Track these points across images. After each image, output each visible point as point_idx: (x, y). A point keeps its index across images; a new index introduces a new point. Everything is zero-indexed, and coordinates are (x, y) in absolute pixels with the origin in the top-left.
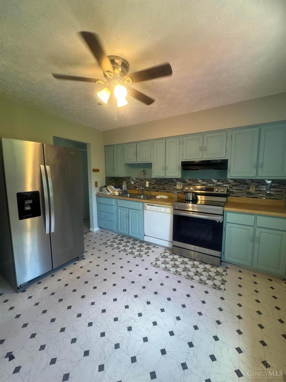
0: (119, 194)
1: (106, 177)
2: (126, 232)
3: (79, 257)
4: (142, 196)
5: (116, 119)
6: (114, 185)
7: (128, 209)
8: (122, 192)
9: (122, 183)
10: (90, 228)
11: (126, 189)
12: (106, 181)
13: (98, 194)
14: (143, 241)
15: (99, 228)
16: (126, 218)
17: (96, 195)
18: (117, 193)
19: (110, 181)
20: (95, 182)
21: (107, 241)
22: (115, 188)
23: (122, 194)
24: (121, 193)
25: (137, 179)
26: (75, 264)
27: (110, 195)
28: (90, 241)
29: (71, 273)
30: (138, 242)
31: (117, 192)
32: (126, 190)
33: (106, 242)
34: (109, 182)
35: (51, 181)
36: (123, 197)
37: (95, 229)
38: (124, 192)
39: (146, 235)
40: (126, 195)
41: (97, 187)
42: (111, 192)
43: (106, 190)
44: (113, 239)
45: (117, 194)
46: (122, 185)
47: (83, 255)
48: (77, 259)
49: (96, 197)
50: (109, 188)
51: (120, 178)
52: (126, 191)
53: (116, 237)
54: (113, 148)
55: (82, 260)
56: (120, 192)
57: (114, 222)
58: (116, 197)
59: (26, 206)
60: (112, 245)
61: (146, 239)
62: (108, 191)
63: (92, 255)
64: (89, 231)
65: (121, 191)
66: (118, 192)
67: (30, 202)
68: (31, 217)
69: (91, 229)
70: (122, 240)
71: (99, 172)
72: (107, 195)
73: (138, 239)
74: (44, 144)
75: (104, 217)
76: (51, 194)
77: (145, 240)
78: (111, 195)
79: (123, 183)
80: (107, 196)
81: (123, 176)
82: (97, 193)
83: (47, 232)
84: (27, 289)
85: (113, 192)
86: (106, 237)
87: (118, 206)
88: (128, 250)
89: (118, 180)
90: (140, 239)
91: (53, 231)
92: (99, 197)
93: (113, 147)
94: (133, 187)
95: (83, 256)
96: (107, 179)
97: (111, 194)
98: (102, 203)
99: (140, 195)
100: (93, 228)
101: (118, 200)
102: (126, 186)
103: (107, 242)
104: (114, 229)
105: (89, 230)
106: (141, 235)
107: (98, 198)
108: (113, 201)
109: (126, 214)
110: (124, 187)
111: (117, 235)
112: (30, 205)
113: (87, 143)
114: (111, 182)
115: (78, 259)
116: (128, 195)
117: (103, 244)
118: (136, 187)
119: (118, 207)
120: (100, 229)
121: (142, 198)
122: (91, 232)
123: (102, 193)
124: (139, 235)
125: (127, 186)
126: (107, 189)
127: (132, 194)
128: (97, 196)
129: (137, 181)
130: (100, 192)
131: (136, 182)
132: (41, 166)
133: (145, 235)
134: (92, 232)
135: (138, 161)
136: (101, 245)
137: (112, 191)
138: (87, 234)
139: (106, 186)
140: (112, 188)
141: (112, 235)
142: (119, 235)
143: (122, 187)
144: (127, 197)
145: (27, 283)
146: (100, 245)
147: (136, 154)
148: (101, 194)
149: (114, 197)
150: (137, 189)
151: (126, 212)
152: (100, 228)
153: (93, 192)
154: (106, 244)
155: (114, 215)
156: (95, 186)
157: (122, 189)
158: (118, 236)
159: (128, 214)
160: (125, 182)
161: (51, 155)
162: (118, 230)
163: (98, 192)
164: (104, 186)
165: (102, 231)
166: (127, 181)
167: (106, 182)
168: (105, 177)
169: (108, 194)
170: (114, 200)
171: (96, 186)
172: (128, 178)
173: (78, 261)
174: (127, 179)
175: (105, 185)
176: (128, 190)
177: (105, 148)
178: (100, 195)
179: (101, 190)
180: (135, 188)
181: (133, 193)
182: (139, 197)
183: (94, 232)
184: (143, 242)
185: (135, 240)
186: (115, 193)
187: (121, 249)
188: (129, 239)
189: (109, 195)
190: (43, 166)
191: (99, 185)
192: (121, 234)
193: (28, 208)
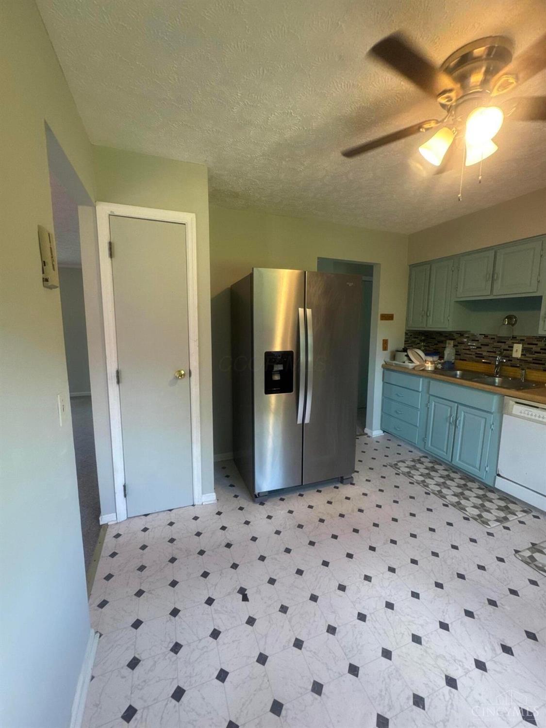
0: (436, 368)
1: (407, 330)
2: (445, 454)
3: (344, 478)
4: (497, 380)
5: (460, 195)
6: (423, 348)
7: (456, 404)
8: (442, 364)
9: (442, 345)
10: (365, 427)
11: (453, 358)
12: (406, 338)
13: (386, 364)
14: (491, 487)
15: (382, 432)
16: (448, 424)
17: (383, 366)
18: (429, 366)
19: (415, 339)
20: (383, 340)
21: (399, 462)
22: (426, 354)
23: (442, 369)
24: (440, 366)
25: (486, 336)
26: (337, 488)
27: (414, 368)
28: (364, 452)
29: (330, 503)
30: (476, 485)
31: (431, 364)
32: (453, 361)
33: (397, 464)
34: (414, 342)
35: (312, 334)
36: (443, 375)
37: (375, 432)
38: (446, 366)
39: (500, 473)
40: (453, 373)
41: (387, 350)
42: (417, 363)
43: (406, 358)
44: (412, 461)
45: (430, 369)
46: (445, 350)
47: (352, 477)
48: (340, 480)
49: (382, 370)
50: (413, 355)
51: (440, 333)
52: (453, 363)
53: (419, 460)
54: (430, 269)
55: (349, 484)
56: (438, 364)
57: (416, 426)
58: (427, 375)
59: (274, 374)
60: (411, 475)
61: (500, 484)
62: (410, 360)
63: (367, 480)
64: (363, 433)
65: (440, 363)
66: (433, 365)
67: (280, 367)
68: (279, 392)
69: (367, 430)
70: (433, 469)
71: (394, 321)
72: (406, 368)
73: (474, 478)
74: (306, 272)
75: (396, 412)
76: (310, 358)
77: (496, 486)
78: (416, 369)
79: (447, 345)
80: (407, 371)
81: (450, 330)
82: (385, 362)
83: (300, 421)
84: (266, 503)
85: (420, 362)
86: (398, 454)
87: (432, 395)
88: (448, 495)
89: (435, 338)
90: (483, 481)
91: (307, 421)
92: (388, 369)
93: (431, 266)
94: (474, 357)
95: (350, 478)
96: (409, 334)
97: (416, 366)
98: (393, 383)
99: (494, 376)
100: (371, 428)
101: (432, 382)
102: (454, 351)
103: (399, 464)
104: (417, 440)
105: (364, 431)
106: (487, 472)
107: (385, 371)
108: (421, 383)
109: (449, 415)
110: (448, 354)
111: (422, 455)
112: (280, 372)
113: (374, 264)
114: (416, 342)
115: (342, 480)
116: (458, 372)
117: (389, 465)
118: (481, 356)
119: (431, 397)
120: (383, 434)
121: (497, 385)
122: (366, 436)
123: (395, 364)
124: (479, 470)
125: (456, 352)
126: (407, 356)
127: (469, 371)
128: (383, 368)
129: (486, 341)
130: (392, 361)
131: (482, 345)
132: (300, 309)
133: (499, 475)
134: (369, 437)
135: (495, 293)
136: (386, 466)
137: (418, 361)
138: (359, 437)
139: (405, 350)
140: (418, 354)
141: (410, 451)
142: (426, 457)
143: (443, 354)
144: (455, 376)
145: (267, 494)
146: (384, 466)
147: (493, 277)
148: (392, 365)
149: (422, 373)
150: (483, 361)
151: (449, 410)
152: (384, 432)
153: (378, 359)
154: (396, 468)
155: (419, 412)
156: (382, 349)
157: (441, 357)
158: (424, 458)
159: (454, 415)
160: (452, 342)
161: (315, 291)
162: (425, 445)
163: (388, 360)
164: (401, 349)
165: (388, 440)
166: (457, 340)
167: (405, 341)
168: (404, 331)
169: (409, 366)
170: (421, 379)
171: (385, 348)
172: (461, 334)
173: (341, 485)
174: (456, 336)
175: (403, 347)
176: (457, 361)
177: (410, 270)
178: (392, 368)
179: (393, 357)
180: (479, 358)
181: (468, 368)
182: (490, 379)
183: (373, 437)
184: (493, 490)
185: (468, 478)
186: (427, 365)
187: (432, 490)
188: (451, 471)
189: (410, 370)
190: (303, 309)
191: (391, 347)
192: (432, 456)
193: (277, 377)
